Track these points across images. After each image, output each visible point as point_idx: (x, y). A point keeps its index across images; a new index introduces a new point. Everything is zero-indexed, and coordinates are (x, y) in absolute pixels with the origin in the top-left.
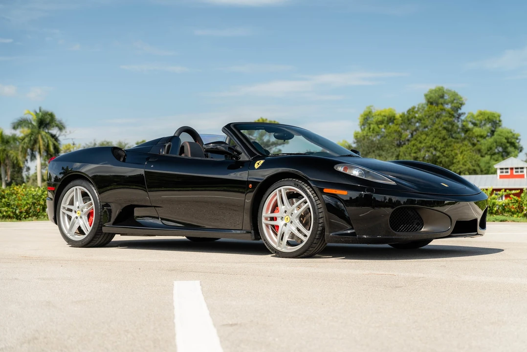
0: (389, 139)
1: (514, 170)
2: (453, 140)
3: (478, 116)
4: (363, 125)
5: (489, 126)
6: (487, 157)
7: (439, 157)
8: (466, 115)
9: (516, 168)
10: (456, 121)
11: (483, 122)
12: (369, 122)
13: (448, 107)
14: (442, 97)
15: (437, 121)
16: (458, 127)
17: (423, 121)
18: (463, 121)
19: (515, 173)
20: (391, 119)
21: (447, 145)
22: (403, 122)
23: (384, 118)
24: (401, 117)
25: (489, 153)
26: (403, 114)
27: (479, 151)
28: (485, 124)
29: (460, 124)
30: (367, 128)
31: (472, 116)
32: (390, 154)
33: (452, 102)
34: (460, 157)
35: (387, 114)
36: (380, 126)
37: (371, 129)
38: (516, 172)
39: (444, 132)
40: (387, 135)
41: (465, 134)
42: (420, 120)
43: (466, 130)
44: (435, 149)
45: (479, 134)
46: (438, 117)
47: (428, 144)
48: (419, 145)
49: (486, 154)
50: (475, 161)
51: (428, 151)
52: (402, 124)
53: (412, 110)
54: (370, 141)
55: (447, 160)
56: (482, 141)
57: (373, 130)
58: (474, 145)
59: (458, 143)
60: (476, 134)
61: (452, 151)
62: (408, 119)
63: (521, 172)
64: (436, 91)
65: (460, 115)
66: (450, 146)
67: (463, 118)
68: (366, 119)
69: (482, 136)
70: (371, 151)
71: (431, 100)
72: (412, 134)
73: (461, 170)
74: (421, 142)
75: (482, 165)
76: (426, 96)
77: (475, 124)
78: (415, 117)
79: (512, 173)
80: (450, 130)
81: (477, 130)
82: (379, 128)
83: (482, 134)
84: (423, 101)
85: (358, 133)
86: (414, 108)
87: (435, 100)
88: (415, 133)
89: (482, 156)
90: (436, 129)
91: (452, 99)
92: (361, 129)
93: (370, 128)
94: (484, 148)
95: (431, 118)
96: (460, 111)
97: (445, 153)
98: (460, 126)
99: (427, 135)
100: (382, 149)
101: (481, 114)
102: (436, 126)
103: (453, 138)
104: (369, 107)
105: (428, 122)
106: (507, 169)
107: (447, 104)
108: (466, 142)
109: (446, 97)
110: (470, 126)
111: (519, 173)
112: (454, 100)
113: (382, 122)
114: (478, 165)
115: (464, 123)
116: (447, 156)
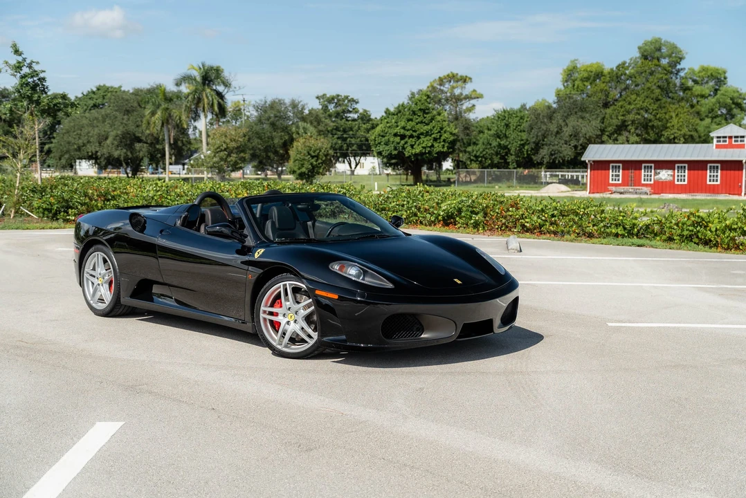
0: (594, 99)
1: (733, 139)
2: (669, 100)
3: (700, 72)
4: (567, 81)
5: (712, 84)
6: (708, 121)
7: (650, 121)
8: (686, 71)
9: (735, 137)
10: (674, 78)
11: (706, 79)
12: (573, 78)
13: (664, 62)
14: (659, 49)
15: (651, 79)
16: (675, 85)
17: (633, 79)
18: (682, 78)
19: (733, 143)
20: (599, 75)
21: (660, 107)
22: (611, 80)
23: (590, 74)
24: (609, 73)
25: (710, 115)
26: (612, 69)
27: (698, 113)
28: (707, 82)
29: (678, 82)
30: (571, 86)
31: (692, 71)
32: (594, 117)
33: (670, 56)
34: (675, 121)
35: (594, 70)
36: (585, 83)
37: (576, 87)
38: (735, 141)
39: (658, 91)
40: (592, 95)
41: (684, 93)
42: (630, 77)
43: (686, 89)
44: (646, 111)
45: (699, 93)
46: (652, 73)
47: (638, 106)
48: (628, 107)
49: (707, 116)
50: (693, 125)
51: (639, 114)
52: (609, 82)
53: (622, 66)
54: (572, 100)
55: (660, 123)
56: (703, 101)
57: (578, 87)
58: (692, 106)
59: (674, 104)
60: (696, 93)
61: (665, 113)
62: (617, 76)
63: (741, 141)
64: (651, 43)
65: (678, 71)
66: (664, 107)
67: (682, 74)
68: (570, 74)
69: (703, 96)
70: (573, 112)
71: (645, 54)
72: (621, 93)
73: (676, 135)
74: (630, 104)
75: (701, 129)
76: (639, 48)
77: (696, 82)
78: (625, 74)
79: (730, 142)
80: (666, 89)
81: (697, 89)
82: (584, 85)
83: (704, 93)
84: (637, 54)
85: (560, 90)
86: (624, 63)
87: (652, 53)
88: (624, 93)
89: (701, 120)
90: (649, 88)
91: (670, 52)
92: (564, 86)
93: (574, 86)
94: (703, 110)
95: (643, 75)
96: (679, 67)
97: (658, 116)
98: (678, 84)
99: (638, 95)
100: (586, 110)
101: (704, 69)
102: (649, 85)
103: (670, 98)
104: (573, 62)
105: (639, 80)
106: (725, 137)
107: (665, 58)
108: (683, 104)
109: (664, 50)
110: (690, 83)
111: (739, 143)
112: (672, 53)
113: (587, 79)
114: (696, 130)
115: (683, 81)
116: (660, 120)
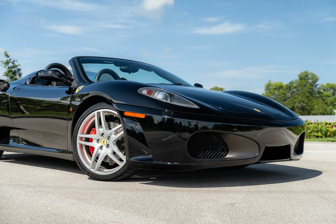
0: (280, 97)
2: (313, 98)
3: (326, 86)
4: (267, 90)
5: (332, 91)
6: (331, 107)
7: (305, 106)
8: (320, 85)
10: (314, 88)
11: (329, 89)
13: (310, 81)
14: (307, 76)
15: (304, 88)
16: (315, 91)
17: (297, 88)
18: (318, 88)
20: (281, 87)
21: (309, 100)
22: (287, 89)
23: (277, 86)
24: (286, 86)
25: (332, 104)
26: (287, 85)
27: (326, 103)
28: (330, 90)
29: (316, 90)
30: (268, 92)
31: (323, 86)
33: (312, 79)
34: (316, 107)
35: (279, 85)
39: (308, 94)
40: (278, 95)
41: (319, 95)
42: (295, 87)
43: (319, 93)
44: (303, 102)
45: (326, 95)
46: (305, 86)
47: (299, 100)
48: (295, 100)
49: (330, 105)
50: (324, 108)
51: (300, 103)
52: (286, 89)
53: (291, 83)
55: (309, 108)
56: (328, 98)
57: (272, 92)
58: (324, 100)
59: (315, 99)
60: (325, 95)
61: (312, 103)
62: (289, 87)
64: (304, 73)
65: (316, 85)
66: (311, 101)
67: (318, 87)
68: (268, 87)
69: (328, 96)
71: (301, 78)
72: (291, 95)
73: (317, 113)
74: (296, 99)
75: (328, 110)
76: (299, 75)
77: (324, 90)
78: (293, 86)
80: (311, 93)
81: (326, 93)
82: (274, 91)
83: (328, 95)
84: (298, 78)
85: (264, 94)
86: (292, 82)
87: (304, 77)
88: (293, 94)
89: (328, 106)
90: (304, 92)
91: (312, 77)
93: (270, 92)
94: (329, 102)
95: (301, 86)
96: (316, 83)
97: (308, 104)
99: (299, 95)
101: (328, 85)
102: (304, 91)
103: (313, 97)
104: (269, 81)
105: (299, 89)
107: (310, 79)
108: (319, 99)
109: (310, 76)
110: (322, 91)
112: (313, 77)
113: (276, 89)
114: (326, 111)
115: (319, 90)
116: (309, 106)
